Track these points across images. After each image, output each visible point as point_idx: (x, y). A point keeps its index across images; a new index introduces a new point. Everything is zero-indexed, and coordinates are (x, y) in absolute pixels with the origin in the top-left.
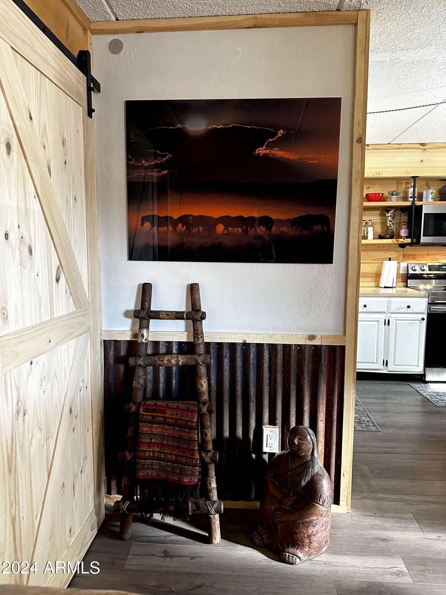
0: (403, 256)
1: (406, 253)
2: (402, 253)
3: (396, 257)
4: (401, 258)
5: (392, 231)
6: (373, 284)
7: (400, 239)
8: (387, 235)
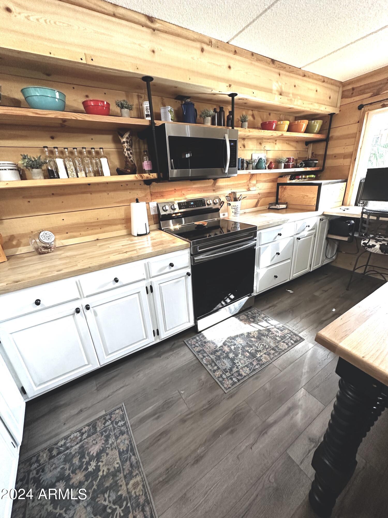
0: (151, 195)
1: (153, 191)
2: (148, 191)
3: (143, 197)
4: (149, 197)
5: (132, 163)
6: (124, 232)
7: (144, 174)
8: (128, 169)
